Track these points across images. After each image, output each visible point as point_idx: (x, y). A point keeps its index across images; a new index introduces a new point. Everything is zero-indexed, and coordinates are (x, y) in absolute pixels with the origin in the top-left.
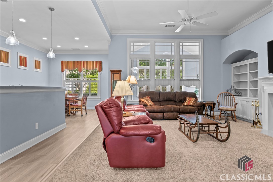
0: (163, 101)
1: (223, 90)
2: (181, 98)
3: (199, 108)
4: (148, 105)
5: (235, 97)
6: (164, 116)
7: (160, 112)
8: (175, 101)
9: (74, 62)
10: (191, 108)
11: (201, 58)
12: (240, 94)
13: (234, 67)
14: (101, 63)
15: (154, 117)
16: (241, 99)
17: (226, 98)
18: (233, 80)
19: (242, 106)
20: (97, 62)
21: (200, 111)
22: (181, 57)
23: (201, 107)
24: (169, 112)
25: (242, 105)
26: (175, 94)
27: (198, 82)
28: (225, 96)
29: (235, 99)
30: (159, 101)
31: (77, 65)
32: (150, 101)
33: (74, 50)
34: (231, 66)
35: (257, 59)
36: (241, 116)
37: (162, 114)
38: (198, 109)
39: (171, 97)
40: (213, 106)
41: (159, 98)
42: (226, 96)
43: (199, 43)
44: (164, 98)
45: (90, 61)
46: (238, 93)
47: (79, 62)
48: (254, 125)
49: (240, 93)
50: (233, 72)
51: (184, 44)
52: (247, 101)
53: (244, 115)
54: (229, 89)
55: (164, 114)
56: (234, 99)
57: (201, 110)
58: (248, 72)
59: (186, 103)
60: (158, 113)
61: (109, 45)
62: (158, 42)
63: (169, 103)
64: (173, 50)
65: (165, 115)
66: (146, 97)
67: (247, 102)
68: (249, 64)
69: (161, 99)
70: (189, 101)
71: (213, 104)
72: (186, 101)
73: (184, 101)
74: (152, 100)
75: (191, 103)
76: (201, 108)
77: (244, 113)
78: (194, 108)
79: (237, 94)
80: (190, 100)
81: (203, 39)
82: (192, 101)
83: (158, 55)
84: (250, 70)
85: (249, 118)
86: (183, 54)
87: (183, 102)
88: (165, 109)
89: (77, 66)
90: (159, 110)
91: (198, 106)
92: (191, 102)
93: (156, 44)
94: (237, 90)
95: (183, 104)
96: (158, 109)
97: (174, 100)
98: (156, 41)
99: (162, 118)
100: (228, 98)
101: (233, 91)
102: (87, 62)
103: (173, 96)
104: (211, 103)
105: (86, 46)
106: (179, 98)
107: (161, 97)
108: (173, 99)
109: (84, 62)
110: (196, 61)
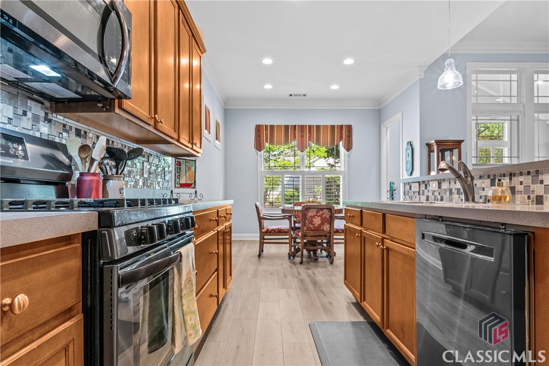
14: (349, 128)
20: (341, 127)
31: (295, 133)
45: (325, 126)
47: (300, 128)
61: (421, 79)
89: (295, 137)
102: (318, 127)
105: (335, 87)
109: (310, 127)
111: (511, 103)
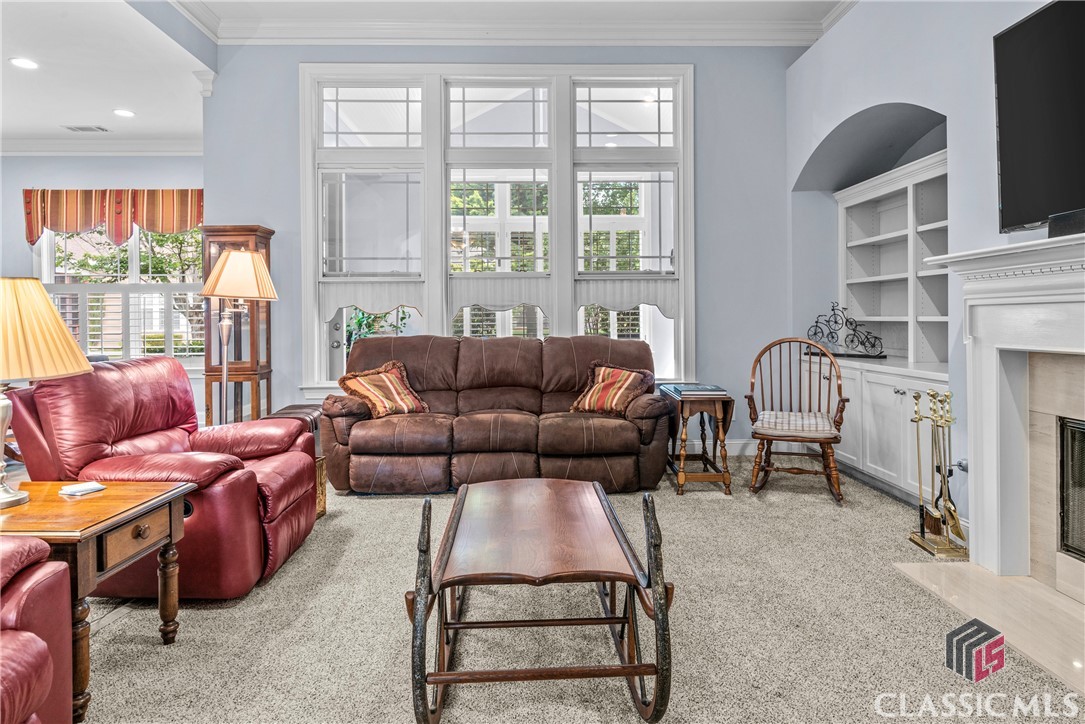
0: (471, 388)
1: (795, 327)
2: (566, 373)
3: (646, 425)
4: (380, 409)
5: (840, 362)
6: (450, 473)
7: (431, 451)
8: (536, 388)
9: (87, 194)
10: (602, 429)
11: (681, 166)
12: (873, 346)
13: (848, 209)
15: (393, 481)
16: (872, 377)
17: (805, 366)
18: (846, 271)
19: (874, 412)
21: (654, 443)
22: (583, 159)
23: (656, 424)
24: (482, 451)
25: (875, 406)
26: (542, 350)
27: (669, 285)
28: (804, 358)
29: (844, 373)
30: (450, 389)
31: (103, 207)
32: (401, 389)
33: (81, 133)
34: (837, 202)
35: (942, 157)
36: (870, 466)
37: (442, 460)
38: (640, 431)
39: (515, 364)
40: (720, 415)
41: (450, 371)
42: (807, 357)
43: (673, 84)
44: (478, 373)
45: (168, 191)
46: (863, 343)
47: (113, 196)
48: (923, 532)
49: (872, 340)
50: (844, 233)
51: (598, 93)
52: (898, 388)
53: (883, 466)
54: (821, 319)
55: (450, 464)
56: (839, 377)
57: (656, 436)
58: (910, 232)
59: (588, 400)
60: (419, 459)
61: (205, 98)
62: (464, 84)
63: (502, 398)
64: (542, 126)
65: (455, 470)
66: (381, 369)
67: (897, 392)
68: (917, 186)
69: (464, 375)
70: (606, 388)
71: (719, 407)
72: (592, 387)
73: (585, 385)
74: (414, 381)
75: (614, 399)
76: (654, 429)
77: (884, 455)
78: (614, 429)
79: (861, 349)
80: (610, 380)
81: (692, 67)
82: (620, 388)
83: (464, 148)
84: (920, 221)
85: (909, 481)
86: (593, 145)
87: (580, 391)
88: (457, 436)
89: (103, 214)
90: (423, 442)
91: (642, 418)
92: (612, 391)
93: (455, 93)
94: (862, 324)
95: (575, 403)
96: (420, 436)
97: (533, 379)
98: (451, 78)
99: (440, 484)
100: (815, 368)
101: (843, 333)
102: (152, 194)
103: (524, 359)
104: (712, 401)
105: (124, 113)
106: (556, 371)
107: (462, 368)
108: (523, 379)
109: (135, 193)
110: (659, 181)
111: (408, 148)
